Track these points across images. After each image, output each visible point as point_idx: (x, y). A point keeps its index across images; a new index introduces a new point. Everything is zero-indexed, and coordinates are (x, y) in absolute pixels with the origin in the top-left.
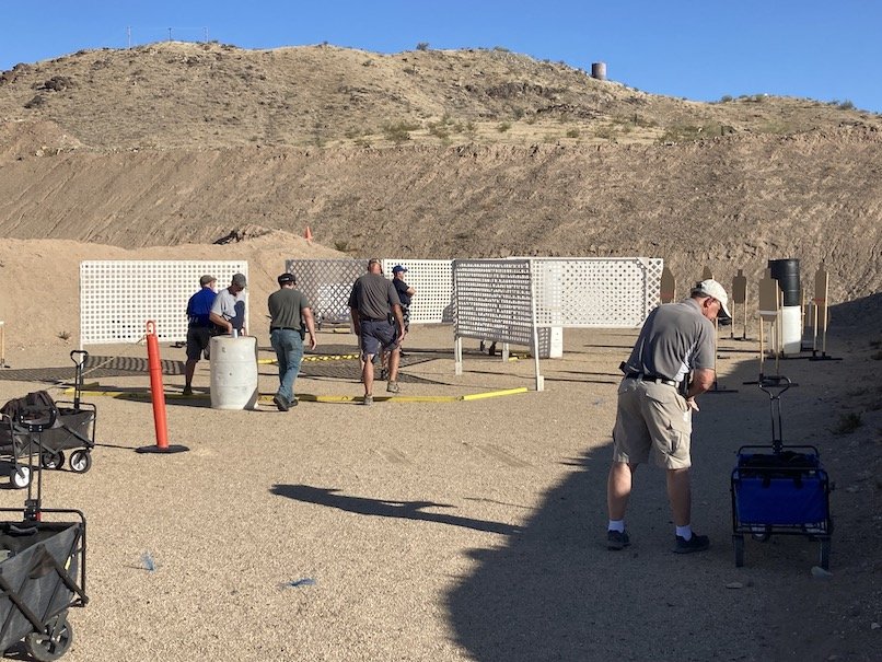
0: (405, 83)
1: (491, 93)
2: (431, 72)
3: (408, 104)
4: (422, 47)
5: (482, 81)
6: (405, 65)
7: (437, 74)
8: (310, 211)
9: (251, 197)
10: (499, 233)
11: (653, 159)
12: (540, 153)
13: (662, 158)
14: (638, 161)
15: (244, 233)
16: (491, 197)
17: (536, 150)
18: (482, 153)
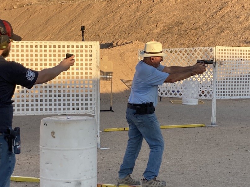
8: (155, 31)
9: (122, 25)
15: (117, 44)
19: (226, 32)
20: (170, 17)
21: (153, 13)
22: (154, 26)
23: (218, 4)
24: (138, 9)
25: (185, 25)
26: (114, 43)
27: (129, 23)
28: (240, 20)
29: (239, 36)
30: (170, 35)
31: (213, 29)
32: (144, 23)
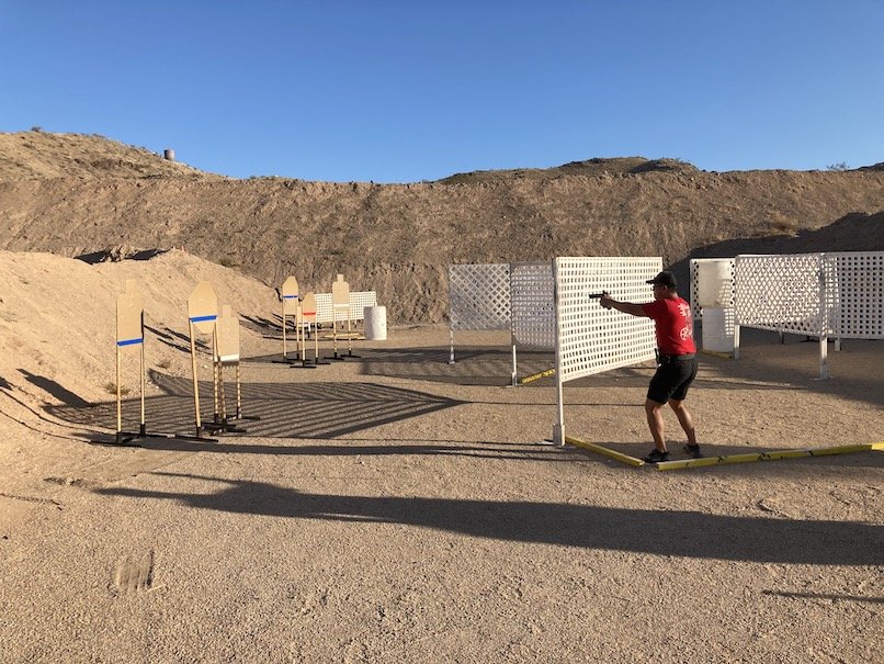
0: (26, 154)
1: (95, 165)
2: (46, 148)
3: (31, 170)
4: (36, 130)
5: (87, 157)
6: (23, 142)
7: (51, 150)
8: (168, 233)
9: (98, 222)
10: (370, 250)
11: (456, 196)
12: (360, 189)
13: (462, 195)
14: (446, 198)
15: (118, 252)
16: (341, 221)
17: (355, 186)
18: (309, 187)
19: (292, 238)
20: (182, 211)
21: (149, 204)
22: (163, 224)
23: (252, 197)
24: (114, 198)
25: (216, 225)
26: (113, 252)
27: (110, 219)
28: (303, 220)
29: (316, 243)
30: (199, 240)
31: (270, 232)
32: (143, 220)
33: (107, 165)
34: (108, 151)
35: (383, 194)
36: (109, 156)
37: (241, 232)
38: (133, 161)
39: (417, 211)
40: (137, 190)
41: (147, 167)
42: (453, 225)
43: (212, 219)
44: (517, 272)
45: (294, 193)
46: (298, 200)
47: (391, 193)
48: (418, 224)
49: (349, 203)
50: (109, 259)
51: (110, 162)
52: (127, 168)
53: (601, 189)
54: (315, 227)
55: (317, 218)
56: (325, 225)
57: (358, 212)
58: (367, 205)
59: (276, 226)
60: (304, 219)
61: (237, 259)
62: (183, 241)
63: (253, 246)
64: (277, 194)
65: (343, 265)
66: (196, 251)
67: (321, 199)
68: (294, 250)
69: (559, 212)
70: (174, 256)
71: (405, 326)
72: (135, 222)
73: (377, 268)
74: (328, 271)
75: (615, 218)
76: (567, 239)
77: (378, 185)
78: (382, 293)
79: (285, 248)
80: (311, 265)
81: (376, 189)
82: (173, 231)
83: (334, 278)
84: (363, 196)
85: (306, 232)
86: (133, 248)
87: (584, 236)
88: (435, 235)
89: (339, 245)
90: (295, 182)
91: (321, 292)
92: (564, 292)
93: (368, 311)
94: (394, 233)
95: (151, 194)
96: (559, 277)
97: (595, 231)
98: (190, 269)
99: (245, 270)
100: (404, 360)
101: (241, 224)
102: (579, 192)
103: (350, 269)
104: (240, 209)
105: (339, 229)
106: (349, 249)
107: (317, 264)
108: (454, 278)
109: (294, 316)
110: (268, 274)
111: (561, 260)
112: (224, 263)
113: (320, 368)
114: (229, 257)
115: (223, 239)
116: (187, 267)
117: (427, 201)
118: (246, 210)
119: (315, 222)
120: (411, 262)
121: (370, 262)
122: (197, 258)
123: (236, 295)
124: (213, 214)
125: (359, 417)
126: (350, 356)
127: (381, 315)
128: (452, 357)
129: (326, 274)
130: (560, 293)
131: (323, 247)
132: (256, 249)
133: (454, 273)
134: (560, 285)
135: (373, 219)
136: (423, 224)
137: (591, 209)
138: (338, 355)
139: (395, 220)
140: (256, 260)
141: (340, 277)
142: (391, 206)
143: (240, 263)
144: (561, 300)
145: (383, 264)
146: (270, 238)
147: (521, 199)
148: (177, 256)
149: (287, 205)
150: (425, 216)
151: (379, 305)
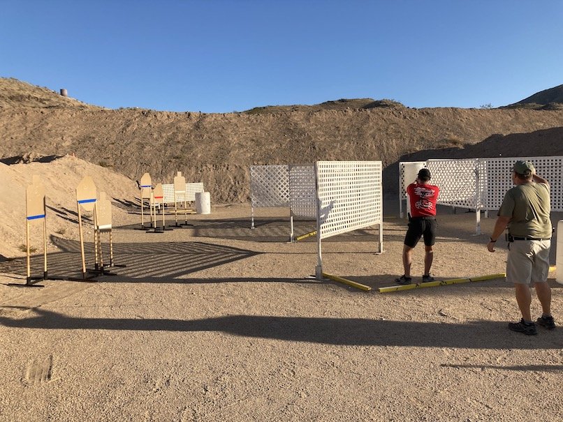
1: (11, 98)
8: (63, 144)
9: (14, 136)
10: (199, 156)
11: (255, 122)
12: (193, 116)
13: (259, 121)
14: (248, 122)
15: (28, 157)
16: (180, 137)
17: (189, 114)
18: (159, 115)
19: (148, 148)
20: (73, 130)
21: (50, 125)
22: (60, 139)
23: (120, 121)
24: (25, 121)
25: (96, 139)
26: (25, 157)
27: (22, 134)
29: (163, 151)
30: (85, 149)
31: (133, 144)
32: (45, 136)
33: (20, 98)
34: (20, 89)
35: (208, 120)
36: (21, 92)
37: (113, 144)
38: (39, 96)
39: (230, 130)
40: (41, 115)
41: (48, 100)
42: (253, 140)
43: (93, 135)
44: (294, 171)
45: (149, 119)
46: (151, 124)
47: (213, 119)
48: (230, 139)
49: (185, 126)
50: (22, 162)
51: (22, 96)
52: (34, 101)
53: (345, 119)
54: (163, 141)
55: (164, 135)
56: (169, 139)
57: (191, 131)
58: (197, 127)
59: (136, 140)
60: (155, 136)
61: (111, 162)
62: (74, 150)
63: (121, 153)
64: (137, 119)
65: (182, 166)
66: (83, 157)
67: (167, 122)
68: (149, 156)
69: (320, 132)
70: (67, 160)
71: (223, 205)
72: (40, 137)
73: (204, 168)
74: (172, 169)
75: (354, 136)
76: (325, 150)
77: (205, 114)
78: (207, 183)
79: (142, 155)
80: (160, 166)
81: (203, 116)
82: (67, 143)
83: (175, 174)
84: (194, 121)
85: (157, 144)
86: (38, 155)
87: (336, 147)
88: (242, 146)
89: (179, 153)
90: (149, 112)
91: (166, 183)
92: (322, 183)
93: (198, 195)
94: (216, 145)
95: (51, 119)
96: (319, 174)
97: (342, 145)
98: (78, 169)
99: (116, 169)
100: (222, 227)
101: (113, 138)
102: (332, 120)
103: (186, 168)
104: (113, 129)
105: (179, 142)
106: (186, 155)
107: (164, 165)
108: (254, 174)
109: (149, 199)
110: (131, 172)
111: (320, 163)
112: (102, 164)
113: (166, 233)
114: (105, 161)
115: (102, 148)
116: (76, 167)
117: (236, 125)
118: (117, 130)
119: (162, 138)
120: (226, 164)
121: (200, 163)
122: (83, 161)
123: (110, 185)
124: (94, 132)
125: (192, 264)
126: (186, 224)
127: (207, 198)
128: (253, 224)
129: (170, 171)
130: (319, 183)
131: (168, 154)
132: (123, 155)
133: (254, 171)
134: (319, 178)
135: (201, 136)
136: (234, 140)
137: (339, 131)
138: (178, 224)
139: (215, 137)
140: (124, 163)
141: (179, 173)
142: (213, 128)
143: (113, 164)
144: (320, 188)
145: (208, 165)
146: (133, 147)
147: (296, 124)
148: (70, 160)
149: (144, 126)
150: (235, 134)
151: (205, 191)
